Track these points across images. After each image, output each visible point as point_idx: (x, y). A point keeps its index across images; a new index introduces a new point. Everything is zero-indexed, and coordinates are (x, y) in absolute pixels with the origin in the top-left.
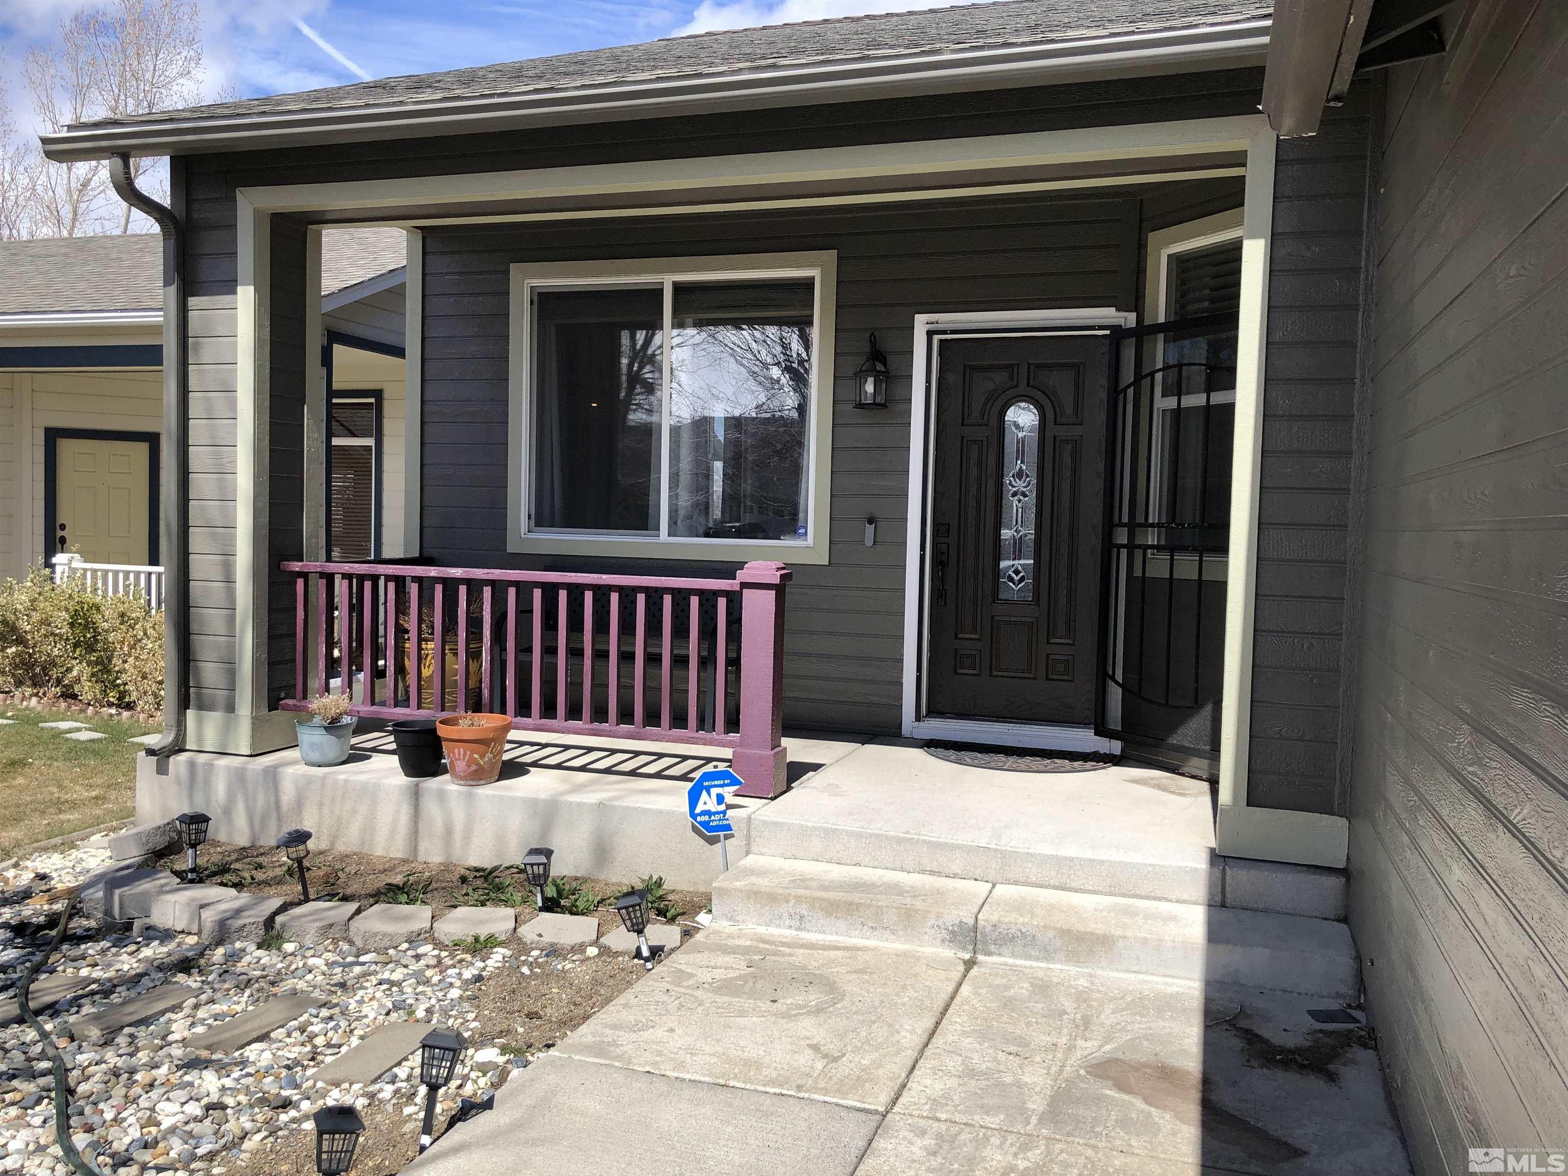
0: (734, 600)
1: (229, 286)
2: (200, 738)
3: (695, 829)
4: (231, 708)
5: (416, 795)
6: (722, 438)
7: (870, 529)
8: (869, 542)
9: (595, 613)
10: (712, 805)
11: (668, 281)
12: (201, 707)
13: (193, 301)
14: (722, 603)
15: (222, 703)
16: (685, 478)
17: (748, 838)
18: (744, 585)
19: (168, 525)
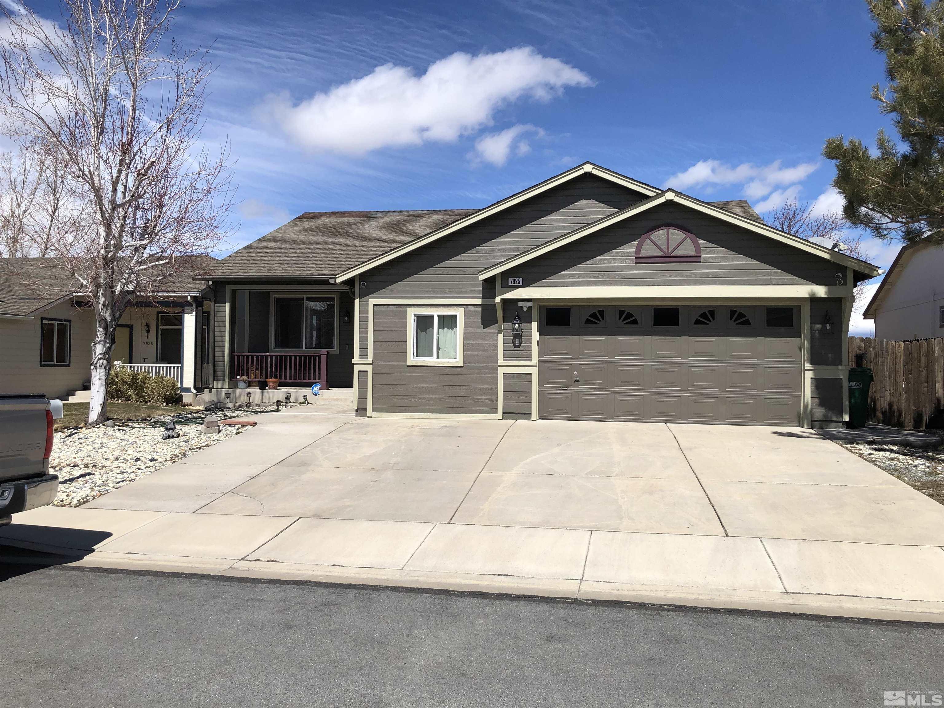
0: (319, 357)
1: (225, 303)
2: (217, 386)
3: (313, 394)
4: (224, 380)
5: (263, 393)
6: (315, 324)
7: (347, 346)
8: (347, 349)
9: (294, 360)
10: (316, 390)
11: (305, 296)
12: (217, 380)
13: (216, 305)
14: (317, 358)
15: (222, 379)
16: (308, 337)
17: (322, 395)
18: (321, 354)
19: (211, 346)
